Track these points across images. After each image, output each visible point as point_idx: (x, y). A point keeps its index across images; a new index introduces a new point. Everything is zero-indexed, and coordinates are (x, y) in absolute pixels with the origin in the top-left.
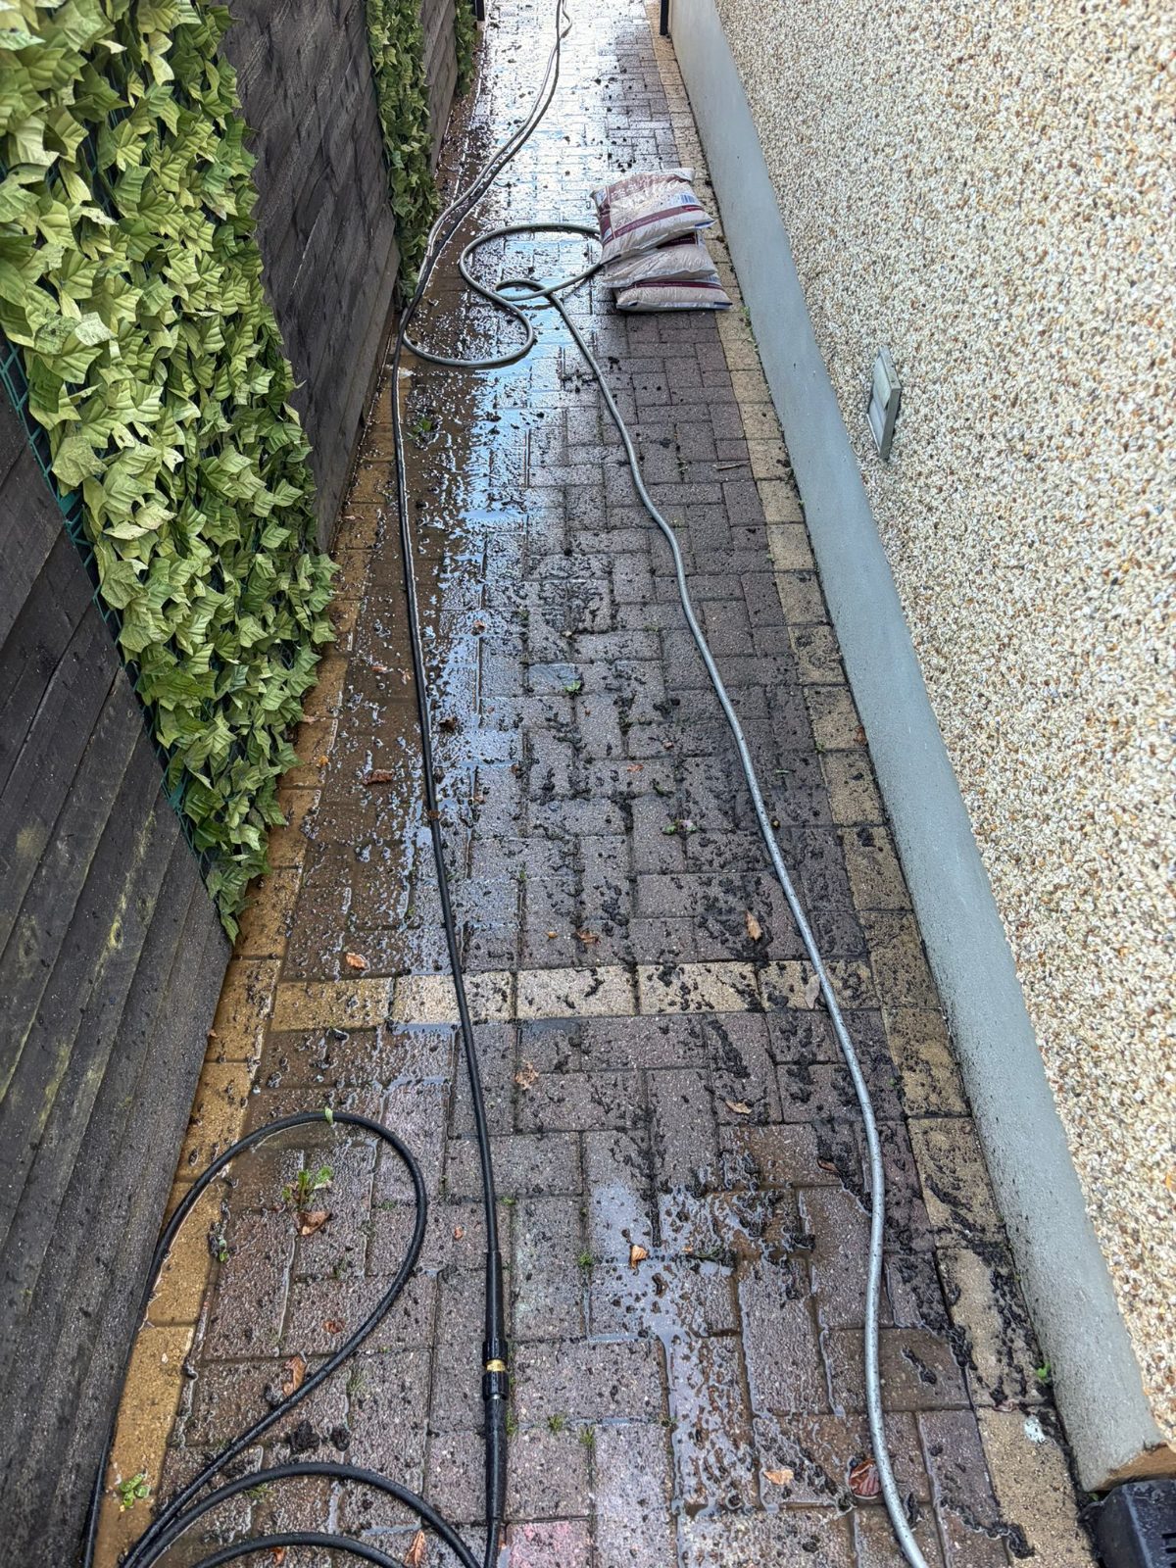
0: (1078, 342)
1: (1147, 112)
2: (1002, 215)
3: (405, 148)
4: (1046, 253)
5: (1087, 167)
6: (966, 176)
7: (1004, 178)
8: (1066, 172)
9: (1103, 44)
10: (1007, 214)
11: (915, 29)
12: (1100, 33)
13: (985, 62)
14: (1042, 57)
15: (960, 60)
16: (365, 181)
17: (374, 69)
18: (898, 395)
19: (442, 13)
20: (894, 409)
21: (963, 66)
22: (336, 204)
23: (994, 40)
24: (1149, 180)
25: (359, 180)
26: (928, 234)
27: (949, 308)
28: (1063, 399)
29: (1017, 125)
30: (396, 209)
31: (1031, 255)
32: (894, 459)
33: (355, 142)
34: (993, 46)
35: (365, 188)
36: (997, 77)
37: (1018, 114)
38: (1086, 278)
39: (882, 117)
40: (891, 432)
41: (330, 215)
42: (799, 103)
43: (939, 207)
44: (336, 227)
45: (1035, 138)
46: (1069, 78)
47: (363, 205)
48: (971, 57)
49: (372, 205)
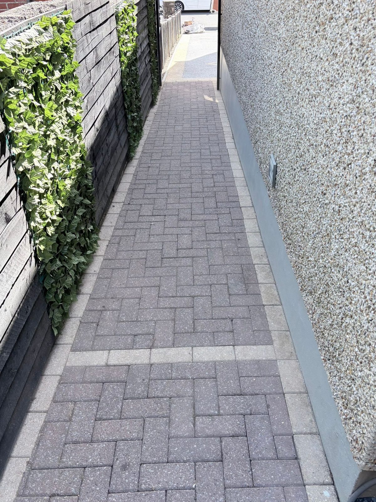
0: (312, 134)
1: (320, 71)
2: (295, 108)
3: (133, 115)
4: (304, 114)
5: (310, 88)
6: (287, 101)
7: (295, 98)
8: (306, 91)
9: (310, 57)
10: (296, 107)
11: (274, 67)
12: (310, 55)
13: (289, 70)
14: (300, 65)
15: (284, 72)
16: (118, 120)
17: (123, 91)
18: (276, 167)
19: (147, 81)
20: (275, 172)
21: (285, 73)
22: (108, 124)
23: (290, 64)
24: (321, 87)
25: (116, 119)
26: (280, 119)
27: (286, 137)
28: (311, 150)
29: (296, 83)
30: (128, 131)
31: (301, 116)
32: (276, 187)
33: (116, 109)
34: (290, 66)
35: (118, 122)
36: (291, 73)
37: (296, 81)
38: (312, 116)
39: (269, 93)
40: (275, 179)
41: (106, 126)
42: (251, 97)
43: (282, 111)
44: (108, 130)
45: (300, 85)
46: (305, 68)
47: (117, 127)
48: (286, 70)
49: (121, 128)
